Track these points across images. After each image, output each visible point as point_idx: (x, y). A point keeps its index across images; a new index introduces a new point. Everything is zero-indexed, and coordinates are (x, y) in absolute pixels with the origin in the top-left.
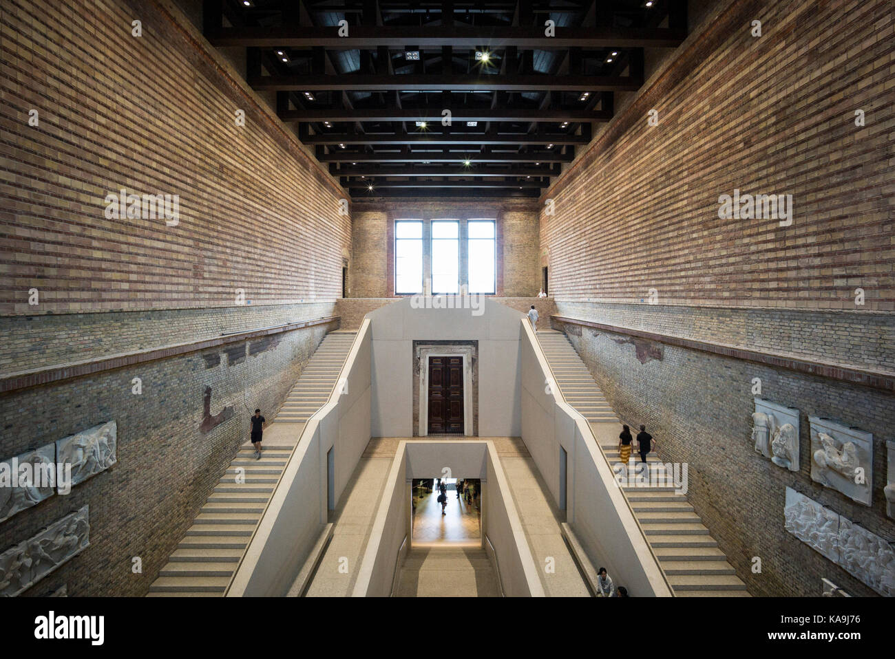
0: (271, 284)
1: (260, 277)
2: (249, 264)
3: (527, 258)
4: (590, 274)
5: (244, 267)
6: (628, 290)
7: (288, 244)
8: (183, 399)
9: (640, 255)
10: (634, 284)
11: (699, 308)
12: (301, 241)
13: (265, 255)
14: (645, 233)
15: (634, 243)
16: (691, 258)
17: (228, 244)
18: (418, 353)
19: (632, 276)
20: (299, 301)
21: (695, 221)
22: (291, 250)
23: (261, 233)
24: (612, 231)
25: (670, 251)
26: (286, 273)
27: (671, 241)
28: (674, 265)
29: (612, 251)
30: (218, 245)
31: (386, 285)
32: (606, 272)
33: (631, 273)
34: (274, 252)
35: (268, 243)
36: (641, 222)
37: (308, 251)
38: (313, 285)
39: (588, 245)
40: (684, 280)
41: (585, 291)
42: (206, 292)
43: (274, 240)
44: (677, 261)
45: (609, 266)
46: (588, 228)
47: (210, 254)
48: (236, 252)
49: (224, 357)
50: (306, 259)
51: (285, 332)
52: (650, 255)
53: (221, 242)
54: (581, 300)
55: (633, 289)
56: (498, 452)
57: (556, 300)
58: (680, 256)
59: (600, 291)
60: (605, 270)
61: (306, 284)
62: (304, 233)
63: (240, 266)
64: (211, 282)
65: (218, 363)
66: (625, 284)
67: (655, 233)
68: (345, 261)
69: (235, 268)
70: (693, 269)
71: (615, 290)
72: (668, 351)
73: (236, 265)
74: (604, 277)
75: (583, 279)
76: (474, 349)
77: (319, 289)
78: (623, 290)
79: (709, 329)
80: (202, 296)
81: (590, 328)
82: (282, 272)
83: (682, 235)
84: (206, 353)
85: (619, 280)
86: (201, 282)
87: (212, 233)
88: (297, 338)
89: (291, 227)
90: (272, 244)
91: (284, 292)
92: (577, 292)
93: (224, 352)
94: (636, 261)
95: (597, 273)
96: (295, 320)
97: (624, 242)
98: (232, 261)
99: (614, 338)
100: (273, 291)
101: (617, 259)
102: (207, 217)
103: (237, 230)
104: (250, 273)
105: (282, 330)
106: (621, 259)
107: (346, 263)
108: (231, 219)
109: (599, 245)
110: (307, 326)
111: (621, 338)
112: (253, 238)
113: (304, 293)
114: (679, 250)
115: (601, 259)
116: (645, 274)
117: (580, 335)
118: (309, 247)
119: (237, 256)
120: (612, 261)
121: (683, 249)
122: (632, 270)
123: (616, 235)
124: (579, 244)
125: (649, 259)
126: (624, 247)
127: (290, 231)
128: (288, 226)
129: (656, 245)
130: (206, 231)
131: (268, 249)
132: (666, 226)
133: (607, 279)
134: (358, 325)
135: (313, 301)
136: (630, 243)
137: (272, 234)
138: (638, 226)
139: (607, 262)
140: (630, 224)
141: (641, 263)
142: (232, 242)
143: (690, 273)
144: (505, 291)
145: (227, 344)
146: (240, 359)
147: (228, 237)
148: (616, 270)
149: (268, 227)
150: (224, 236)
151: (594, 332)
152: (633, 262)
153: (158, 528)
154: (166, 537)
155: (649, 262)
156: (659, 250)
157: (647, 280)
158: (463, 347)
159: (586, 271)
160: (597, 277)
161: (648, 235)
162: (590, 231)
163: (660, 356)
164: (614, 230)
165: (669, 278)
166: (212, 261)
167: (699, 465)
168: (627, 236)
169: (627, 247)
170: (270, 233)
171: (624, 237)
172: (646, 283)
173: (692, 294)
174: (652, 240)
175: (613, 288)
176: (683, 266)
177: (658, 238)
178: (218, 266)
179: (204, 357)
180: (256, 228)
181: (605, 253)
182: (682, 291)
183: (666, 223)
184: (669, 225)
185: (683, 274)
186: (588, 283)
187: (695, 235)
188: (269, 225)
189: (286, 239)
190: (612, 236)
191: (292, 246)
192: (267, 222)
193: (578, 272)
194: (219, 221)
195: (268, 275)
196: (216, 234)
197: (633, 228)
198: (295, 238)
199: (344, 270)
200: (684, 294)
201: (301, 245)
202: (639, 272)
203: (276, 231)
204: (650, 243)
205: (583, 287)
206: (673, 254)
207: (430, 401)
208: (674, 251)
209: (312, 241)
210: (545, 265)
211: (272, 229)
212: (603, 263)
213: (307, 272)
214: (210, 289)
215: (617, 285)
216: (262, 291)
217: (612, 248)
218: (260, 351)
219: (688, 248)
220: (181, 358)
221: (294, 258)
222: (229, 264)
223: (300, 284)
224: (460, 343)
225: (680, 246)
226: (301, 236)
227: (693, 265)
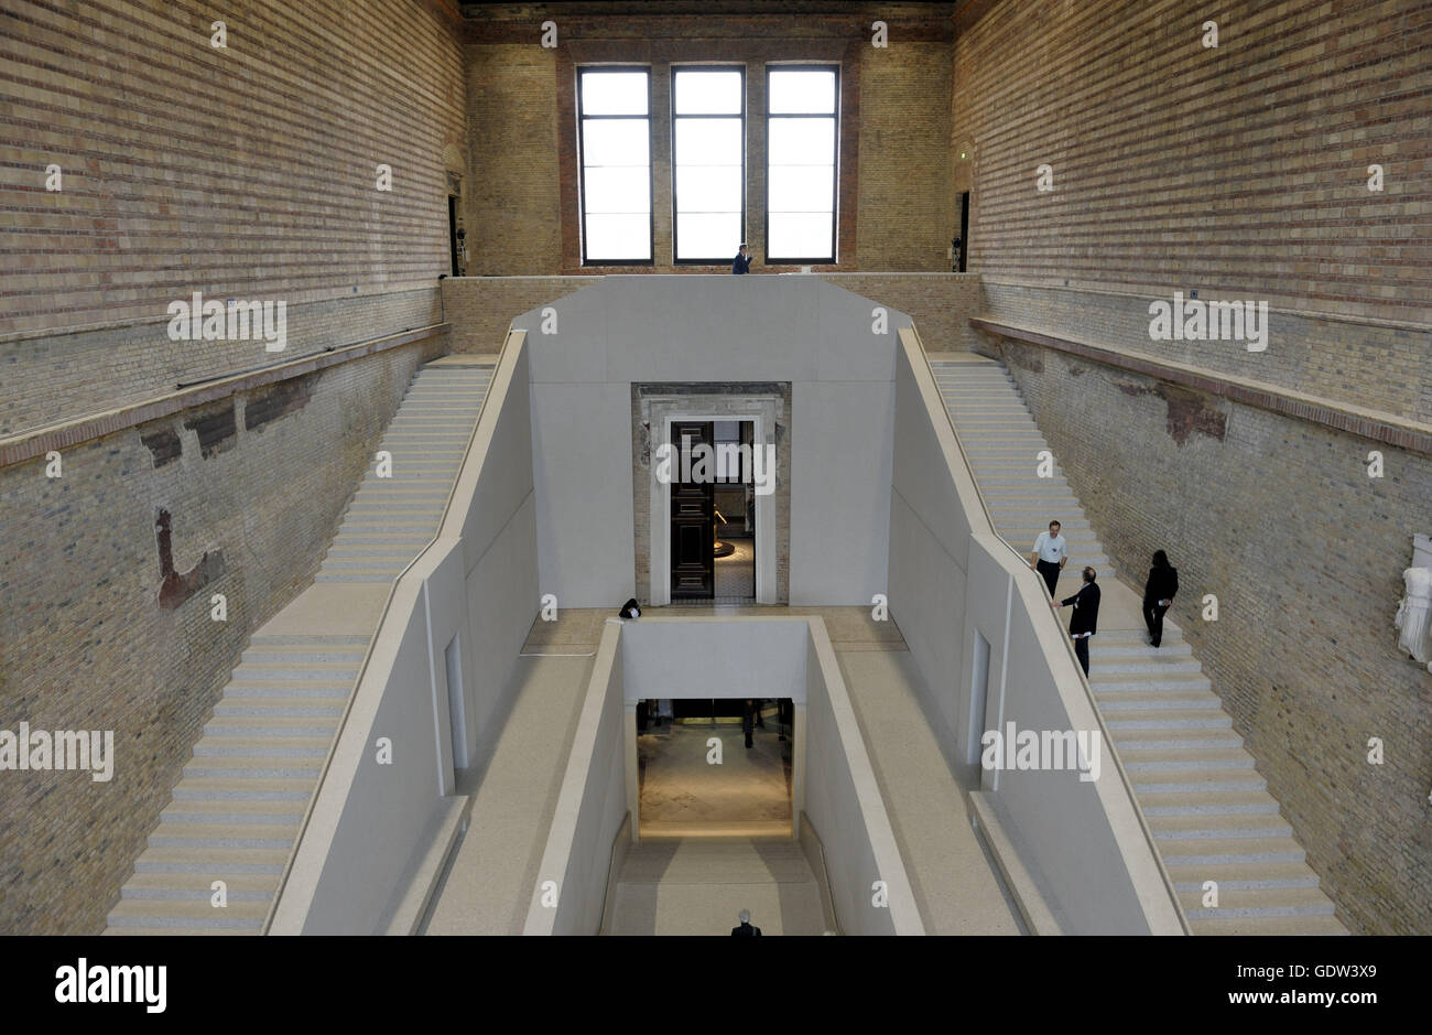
0: (278, 252)
1: (251, 238)
2: (222, 206)
3: (918, 168)
4: (1074, 219)
5: (210, 214)
6: (1162, 265)
7: (312, 146)
8: (111, 540)
9: (1199, 177)
10: (1178, 251)
11: (1323, 320)
12: (342, 134)
13: (256, 181)
14: (1214, 122)
15: (1188, 144)
16: (1320, 195)
17: (167, 159)
18: (645, 413)
19: (1174, 230)
20: (348, 292)
21: (1338, 100)
22: (320, 161)
23: (243, 122)
24: (1135, 110)
25: (1272, 175)
26: (311, 221)
27: (1275, 148)
28: (1280, 209)
29: (1132, 162)
30: (143, 163)
31: (559, 240)
32: (1112, 216)
33: (1173, 224)
34: (278, 171)
35: (261, 147)
36: (1210, 93)
37: (360, 161)
38: (377, 247)
39: (1073, 142)
40: (1297, 250)
41: (1059, 262)
42: (129, 287)
43: (276, 138)
44: (1286, 200)
45: (1122, 202)
46: (1076, 97)
47: (126, 188)
48: (187, 179)
49: (189, 439)
50: (358, 181)
51: (320, 372)
52: (1223, 181)
53: (149, 156)
54: (1047, 283)
55: (1175, 265)
56: (832, 641)
57: (986, 279)
58: (1293, 189)
59: (1094, 264)
60: (1111, 209)
61: (363, 247)
62: (347, 114)
63: (199, 213)
64: (138, 260)
65: (177, 453)
66: (1156, 251)
67: (1240, 123)
68: (453, 179)
69: (191, 220)
70: (1320, 224)
71: (1131, 264)
72: (1240, 421)
73: (191, 212)
74: (1107, 228)
75: (1055, 231)
76: (780, 402)
77: (394, 258)
78: (1149, 265)
79: (1339, 372)
80: (122, 296)
81: (1064, 354)
82: (301, 221)
83: (1305, 134)
84: (148, 433)
85: (1143, 238)
86: (116, 261)
87: (125, 135)
88: (347, 381)
89: (315, 100)
90: (272, 150)
91: (312, 270)
92: (1038, 262)
93: (188, 427)
94: (1187, 194)
95: (1090, 217)
96: (343, 338)
97: (1163, 142)
98: (180, 203)
99: (1121, 381)
100: (285, 271)
101: (1143, 186)
102: (110, 94)
103: (184, 121)
104: (226, 229)
105: (314, 368)
106: (1152, 185)
107: (456, 184)
108: (168, 94)
109: (1101, 145)
110: (372, 353)
111: (1136, 383)
112: (224, 138)
113: (358, 269)
114: (1294, 172)
115: (1103, 180)
116: (1207, 229)
117: (1037, 368)
118: (361, 151)
119: (190, 187)
120: (1129, 188)
121: (1304, 170)
122: (1176, 217)
123: (1144, 120)
124: (1051, 138)
125: (1219, 189)
126: (1162, 156)
127: (311, 111)
128: (307, 98)
129: (1239, 156)
130: (111, 129)
131: (264, 162)
132: (1267, 108)
133: (1113, 233)
134: (496, 346)
135: (381, 289)
136: (1179, 145)
137: (270, 123)
138: (1201, 103)
139: (1119, 189)
140: (1182, 94)
141: (1200, 200)
142: (176, 151)
143: (1313, 233)
144: (860, 253)
145: (193, 409)
146: (226, 442)
147: (165, 141)
148: (1138, 213)
149: (257, 106)
150: (154, 139)
151: (1074, 364)
152: (1180, 194)
153: (103, 809)
154: (122, 825)
155: (1219, 198)
156: (1246, 170)
157: (1211, 243)
158: (754, 398)
159: (1066, 209)
160: (1091, 229)
161: (1222, 126)
162: (1080, 106)
163: (1217, 428)
164: (1142, 108)
165: (1264, 243)
166: (133, 206)
167: (1279, 674)
168: (1171, 126)
169: (1170, 154)
170: (263, 121)
171: (1165, 127)
172: (1207, 251)
173: (1312, 286)
174: (1230, 141)
175: (1128, 258)
176: (1299, 215)
177: (1247, 137)
178: (149, 216)
179: (145, 441)
180: (230, 111)
181: (1116, 165)
182: (1290, 277)
183: (1270, 99)
184: (1277, 105)
185: (1296, 233)
186: (1068, 240)
187: (1334, 139)
188: (260, 100)
189: (306, 134)
190: (1134, 123)
191: (320, 149)
192: (255, 91)
193: (1044, 212)
194: (138, 101)
195: (269, 231)
196: (135, 135)
197: (1188, 107)
198: (325, 128)
199: (452, 201)
200: (1292, 285)
201: (343, 145)
202: (1192, 222)
203: (279, 112)
204: (1225, 150)
205: (1055, 252)
206: (1277, 182)
207: (673, 524)
208: (1282, 174)
209: (368, 132)
210: (963, 189)
211: (269, 109)
212: (1108, 191)
213: (362, 214)
214: (140, 278)
215: (1138, 251)
216: (258, 272)
217: (1134, 155)
218: (267, 419)
219: (1314, 169)
220: (95, 446)
221: (326, 180)
222: (174, 211)
223: (348, 247)
224: (747, 388)
225: (1296, 163)
226: (342, 123)
227: (1322, 214)
